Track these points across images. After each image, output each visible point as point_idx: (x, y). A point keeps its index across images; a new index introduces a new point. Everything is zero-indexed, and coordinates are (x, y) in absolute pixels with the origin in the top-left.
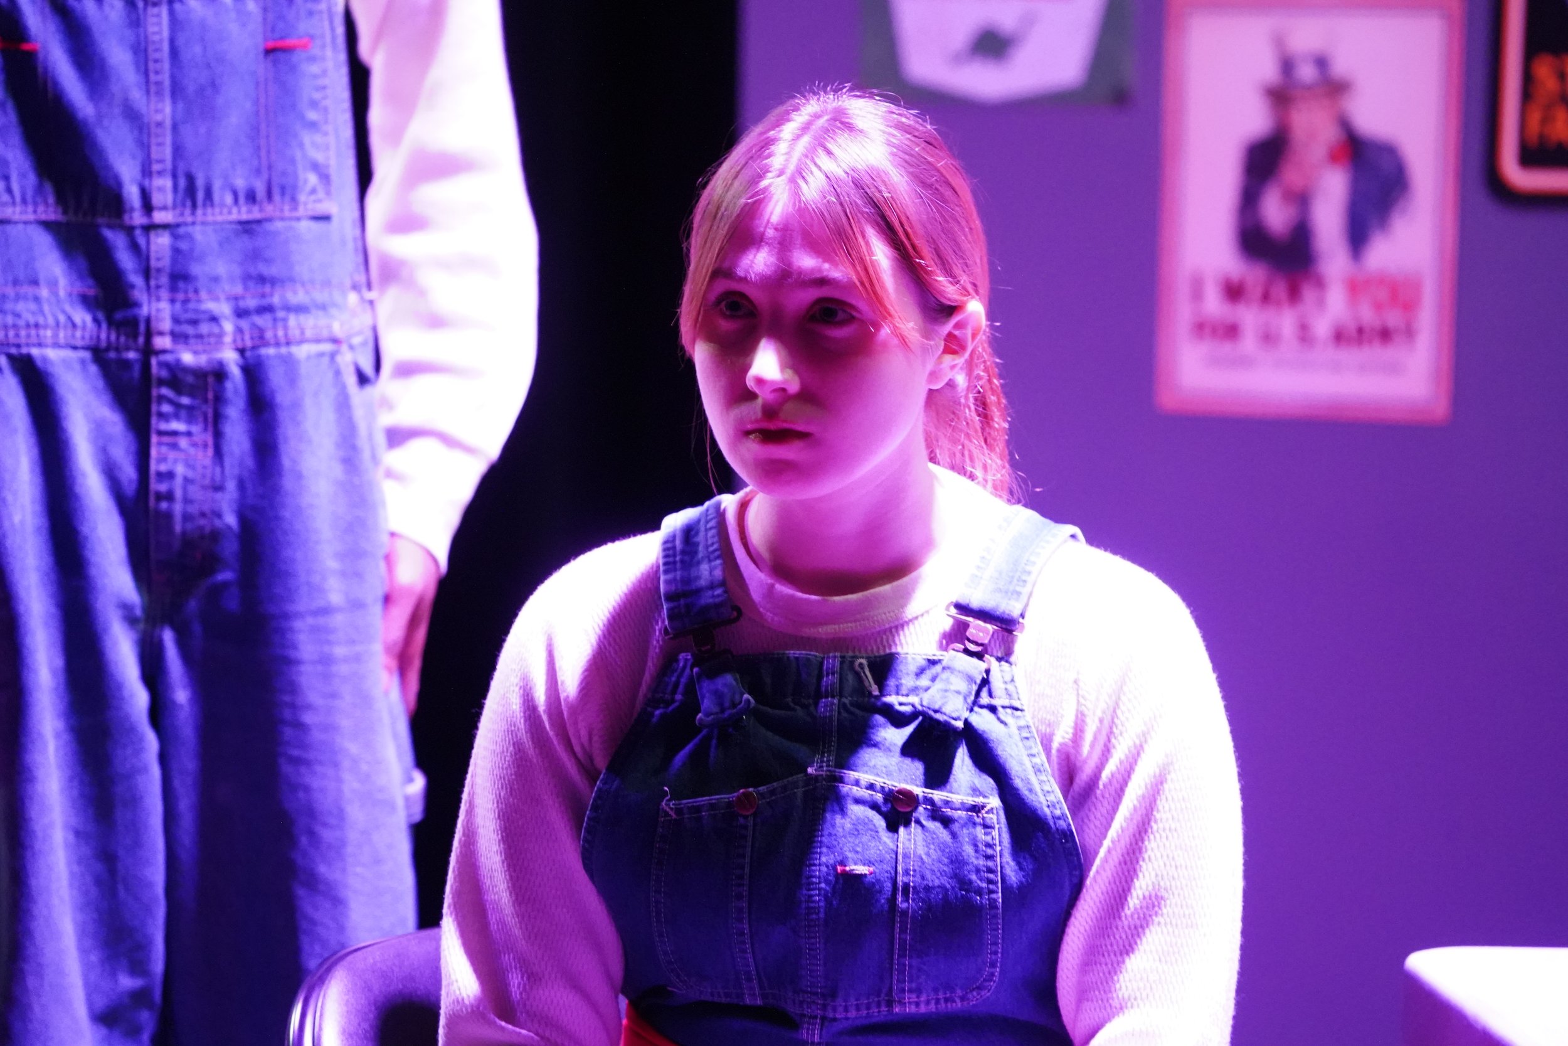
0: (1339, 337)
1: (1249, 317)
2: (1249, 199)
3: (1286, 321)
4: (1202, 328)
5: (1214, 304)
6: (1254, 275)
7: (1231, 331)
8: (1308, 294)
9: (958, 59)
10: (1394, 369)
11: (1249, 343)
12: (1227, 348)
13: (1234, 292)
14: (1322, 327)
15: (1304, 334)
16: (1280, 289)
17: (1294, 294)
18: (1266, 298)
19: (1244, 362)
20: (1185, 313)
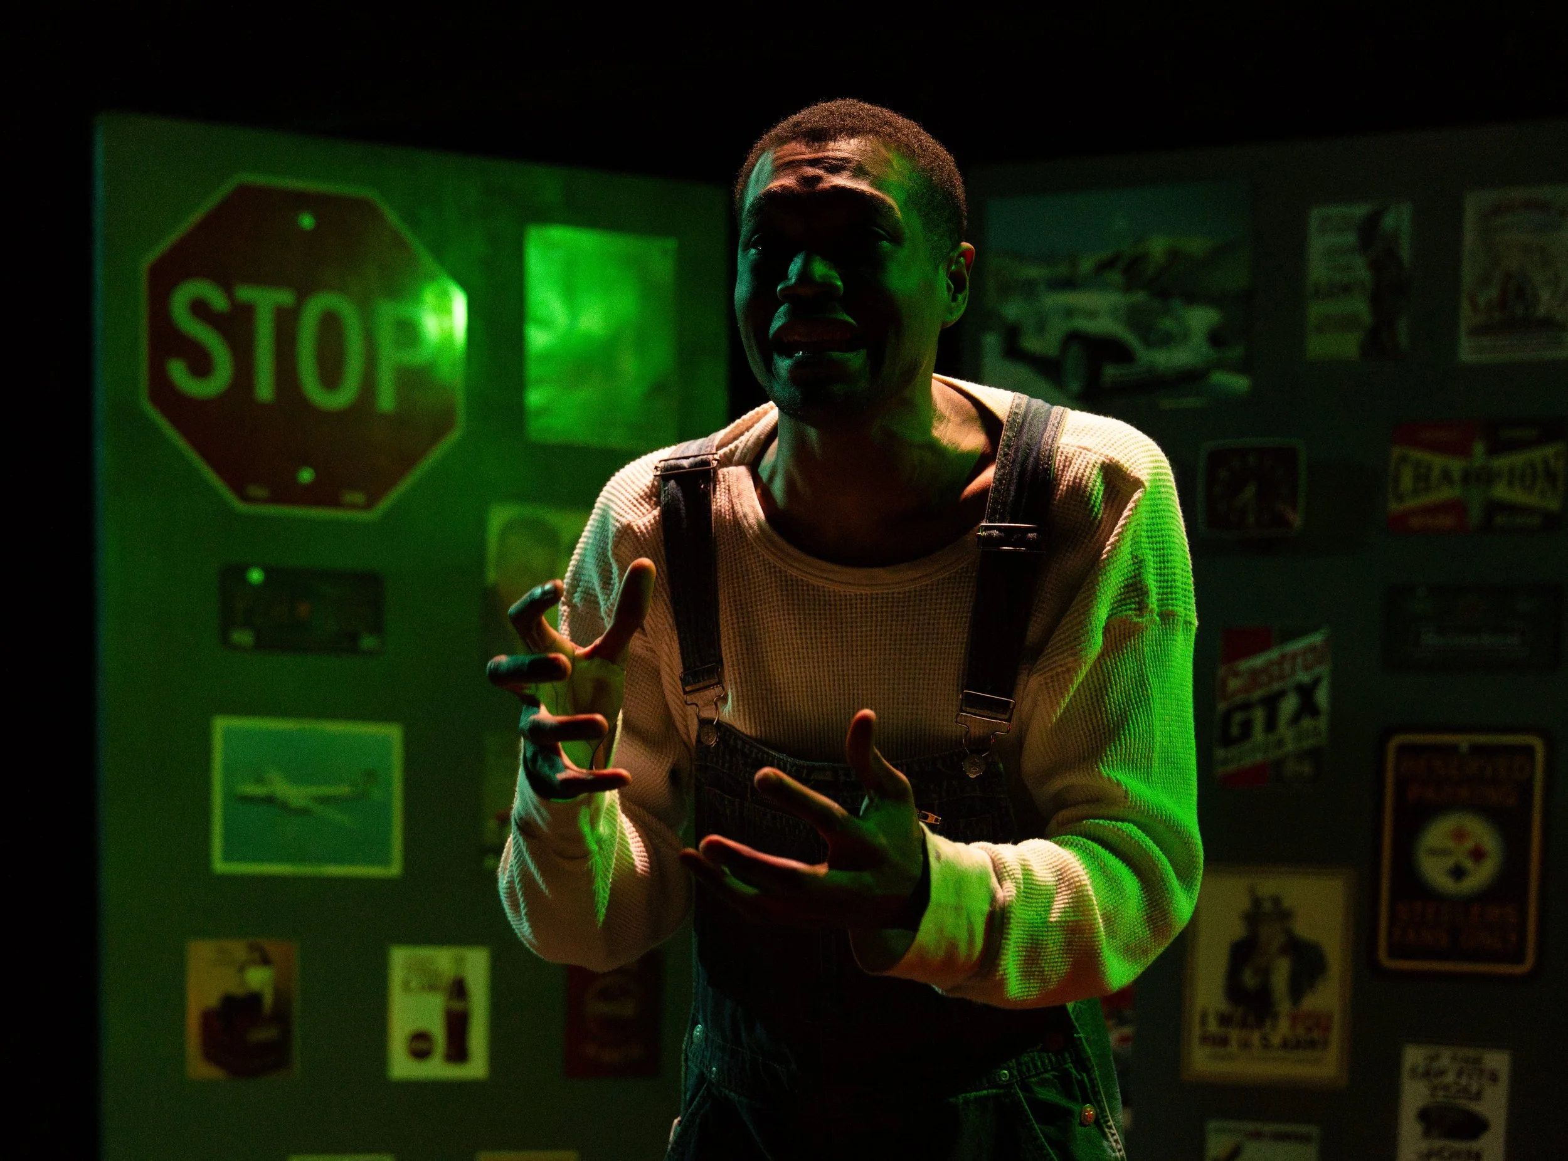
0: (1285, 1045)
1: (1234, 1034)
2: (1234, 972)
3: (1255, 1037)
4: (1205, 1039)
5: (1213, 1027)
7: (1223, 1042)
10: (1317, 1062)
11: (1233, 1048)
12: (1220, 1051)
13: (1225, 1021)
14: (1276, 1040)
15: (1266, 1044)
18: (1244, 1025)
19: (1230, 1058)
20: (1197, 1031)
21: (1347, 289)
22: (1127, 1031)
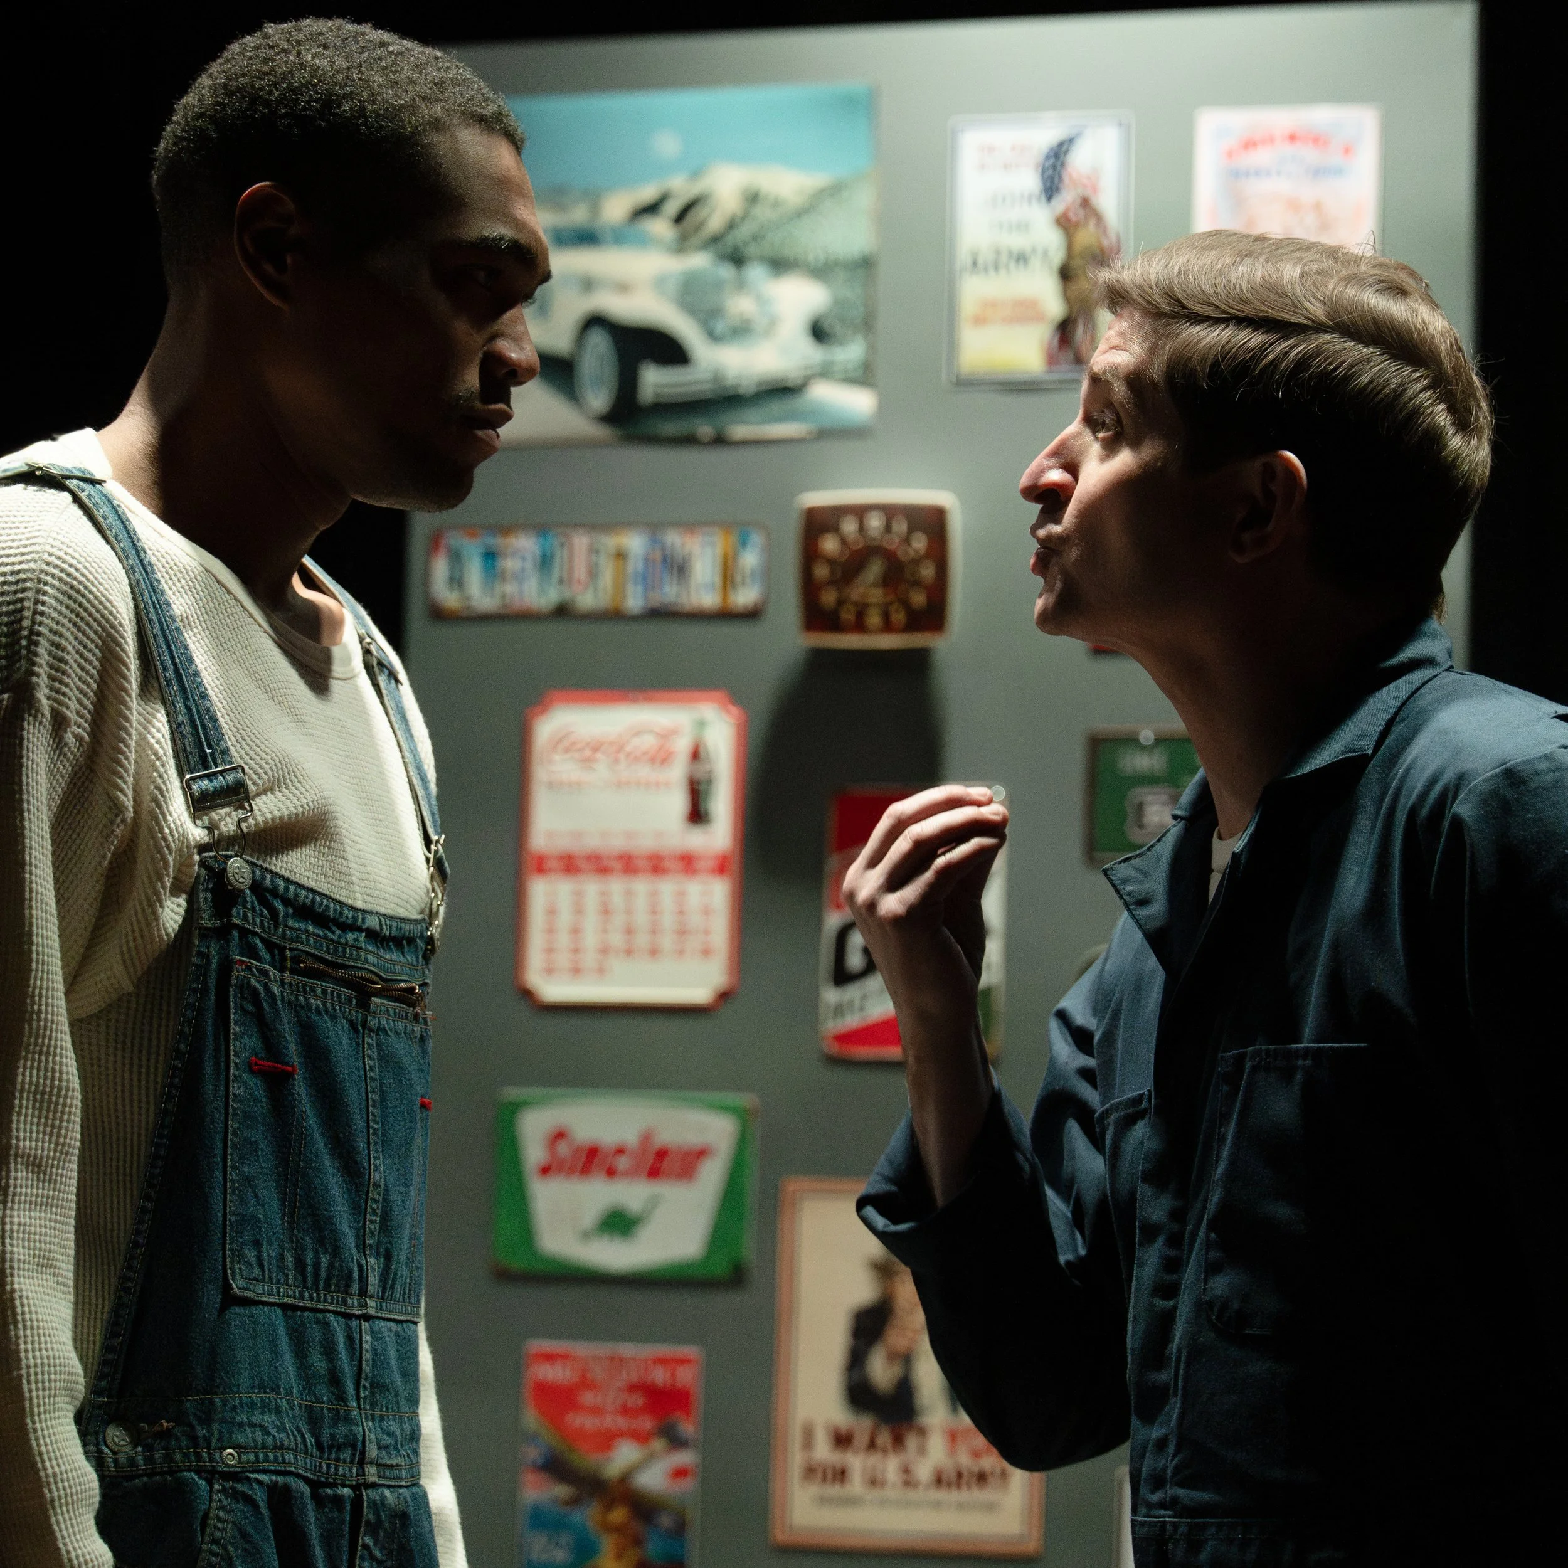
0: (939, 1481)
1: (857, 1462)
2: (856, 1359)
3: (891, 1467)
4: (811, 1472)
5: (823, 1451)
6: (863, 1425)
7: (841, 1475)
8: (912, 1442)
9: (586, 1236)
10: (990, 1507)
11: (856, 1485)
12: (835, 1490)
13: (842, 1440)
14: (924, 1471)
15: (908, 1480)
16: (884, 1438)
17: (898, 1442)
18: (872, 1446)
19: (851, 1502)
20: (796, 1459)
21: (1021, 258)
22: (685, 1458)
